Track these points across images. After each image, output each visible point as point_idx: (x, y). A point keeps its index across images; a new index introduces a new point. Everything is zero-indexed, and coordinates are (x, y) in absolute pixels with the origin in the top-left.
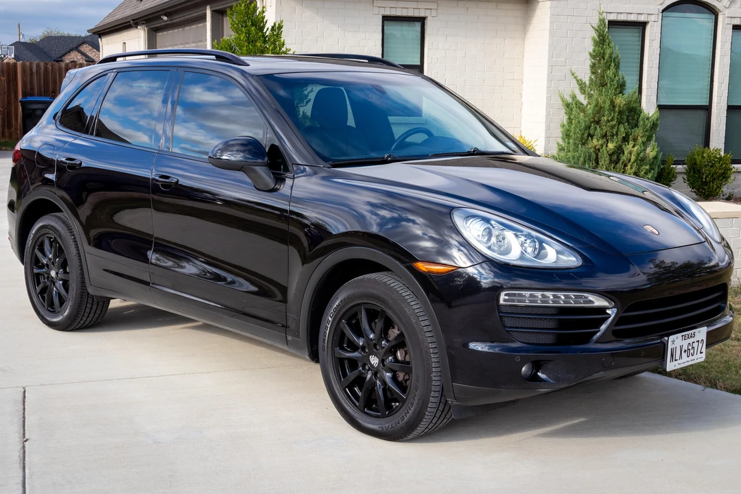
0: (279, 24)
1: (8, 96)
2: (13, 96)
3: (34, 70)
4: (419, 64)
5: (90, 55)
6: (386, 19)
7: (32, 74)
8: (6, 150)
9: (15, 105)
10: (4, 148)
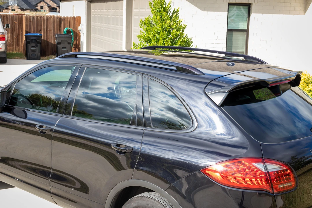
0: (177, 10)
1: (18, 31)
2: (20, 31)
3: (32, 20)
4: (247, 29)
5: (49, 3)
6: (230, 4)
7: (30, 22)
8: (17, 59)
9: (21, 36)
10: (16, 58)
